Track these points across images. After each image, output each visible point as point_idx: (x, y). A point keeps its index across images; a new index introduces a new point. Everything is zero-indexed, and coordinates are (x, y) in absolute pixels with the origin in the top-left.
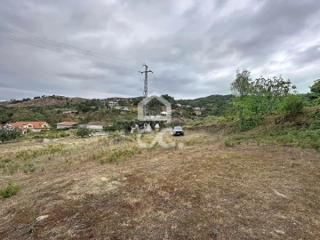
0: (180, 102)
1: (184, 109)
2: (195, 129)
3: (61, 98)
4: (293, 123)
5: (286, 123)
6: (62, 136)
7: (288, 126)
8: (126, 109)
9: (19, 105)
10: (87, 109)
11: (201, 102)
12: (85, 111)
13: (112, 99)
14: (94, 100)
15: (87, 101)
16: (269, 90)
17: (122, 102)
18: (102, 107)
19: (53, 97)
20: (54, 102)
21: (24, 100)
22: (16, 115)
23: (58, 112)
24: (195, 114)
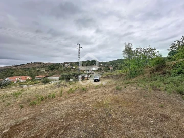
0: (102, 63)
1: (104, 66)
2: (107, 77)
3: (41, 63)
4: (160, 72)
5: (156, 73)
6: (35, 84)
7: (157, 74)
8: (74, 67)
9: (18, 68)
10: (53, 68)
11: (113, 63)
12: (52, 69)
13: (66, 63)
14: (57, 64)
15: (54, 64)
16: (144, 54)
17: (72, 64)
18: (61, 67)
19: (36, 63)
20: (37, 65)
21: (21, 65)
22: (15, 73)
23: (38, 71)
24: (109, 69)
